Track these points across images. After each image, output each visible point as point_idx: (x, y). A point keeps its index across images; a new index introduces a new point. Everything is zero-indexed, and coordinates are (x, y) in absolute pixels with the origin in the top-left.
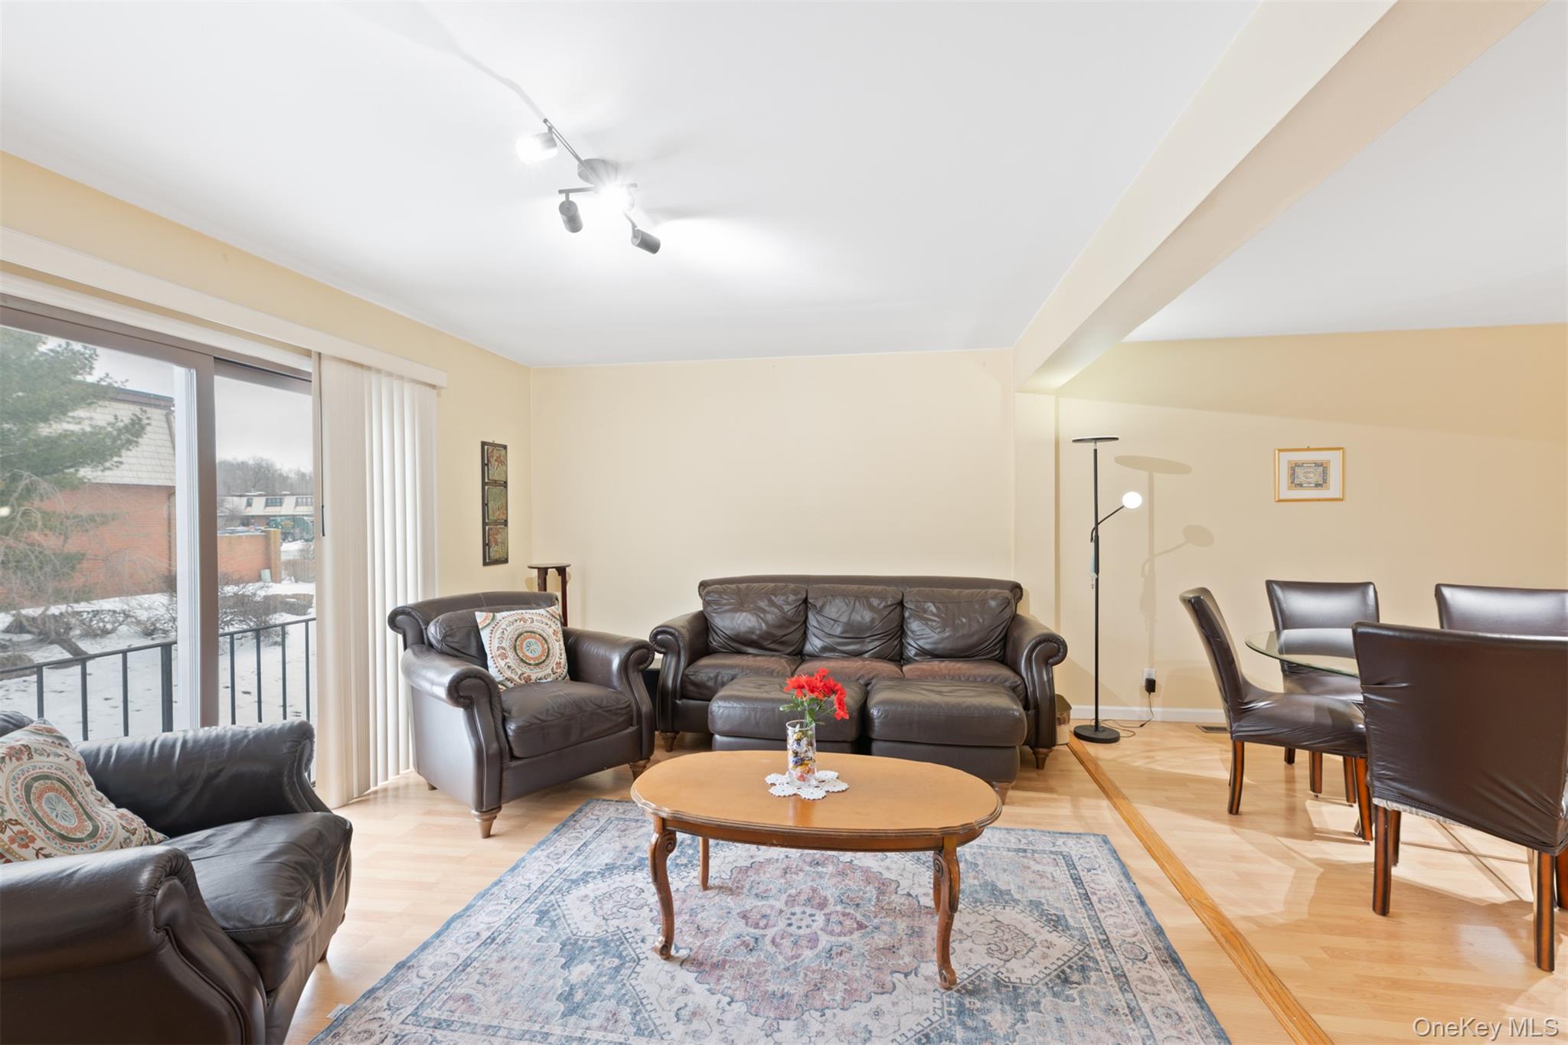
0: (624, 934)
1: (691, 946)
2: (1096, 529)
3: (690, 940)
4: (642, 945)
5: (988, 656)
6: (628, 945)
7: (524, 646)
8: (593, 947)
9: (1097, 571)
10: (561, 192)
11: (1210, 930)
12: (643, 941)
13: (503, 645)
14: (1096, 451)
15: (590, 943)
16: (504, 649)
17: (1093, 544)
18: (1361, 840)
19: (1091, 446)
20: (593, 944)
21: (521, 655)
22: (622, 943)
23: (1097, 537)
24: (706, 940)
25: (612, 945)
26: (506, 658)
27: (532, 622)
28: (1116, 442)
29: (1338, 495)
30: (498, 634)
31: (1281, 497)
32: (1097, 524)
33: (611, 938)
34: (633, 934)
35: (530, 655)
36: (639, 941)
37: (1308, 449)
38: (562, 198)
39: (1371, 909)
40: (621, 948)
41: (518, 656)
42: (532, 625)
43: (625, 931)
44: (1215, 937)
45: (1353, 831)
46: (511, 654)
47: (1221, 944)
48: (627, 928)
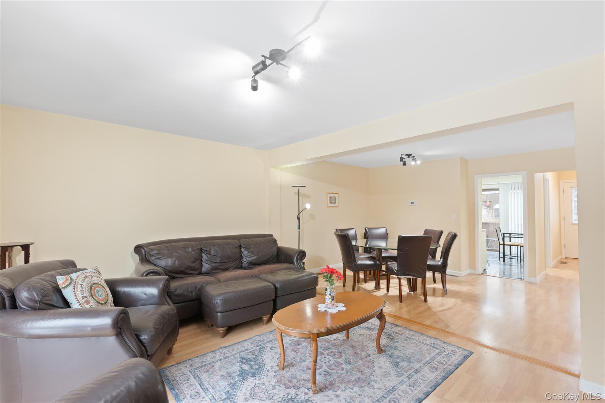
2: (299, 215)
5: (274, 261)
7: (96, 293)
9: (299, 229)
10: (263, 56)
11: (390, 317)
13: (85, 295)
14: (299, 190)
16: (86, 297)
17: (298, 220)
18: (378, 290)
19: (298, 188)
21: (96, 299)
23: (299, 218)
26: (89, 303)
27: (92, 278)
28: (305, 187)
29: (337, 206)
30: (79, 288)
31: (328, 206)
32: (299, 213)
35: (100, 298)
37: (332, 193)
38: (263, 59)
39: (399, 302)
41: (95, 300)
42: (93, 279)
44: (393, 318)
45: (374, 289)
46: (91, 300)
47: (396, 319)
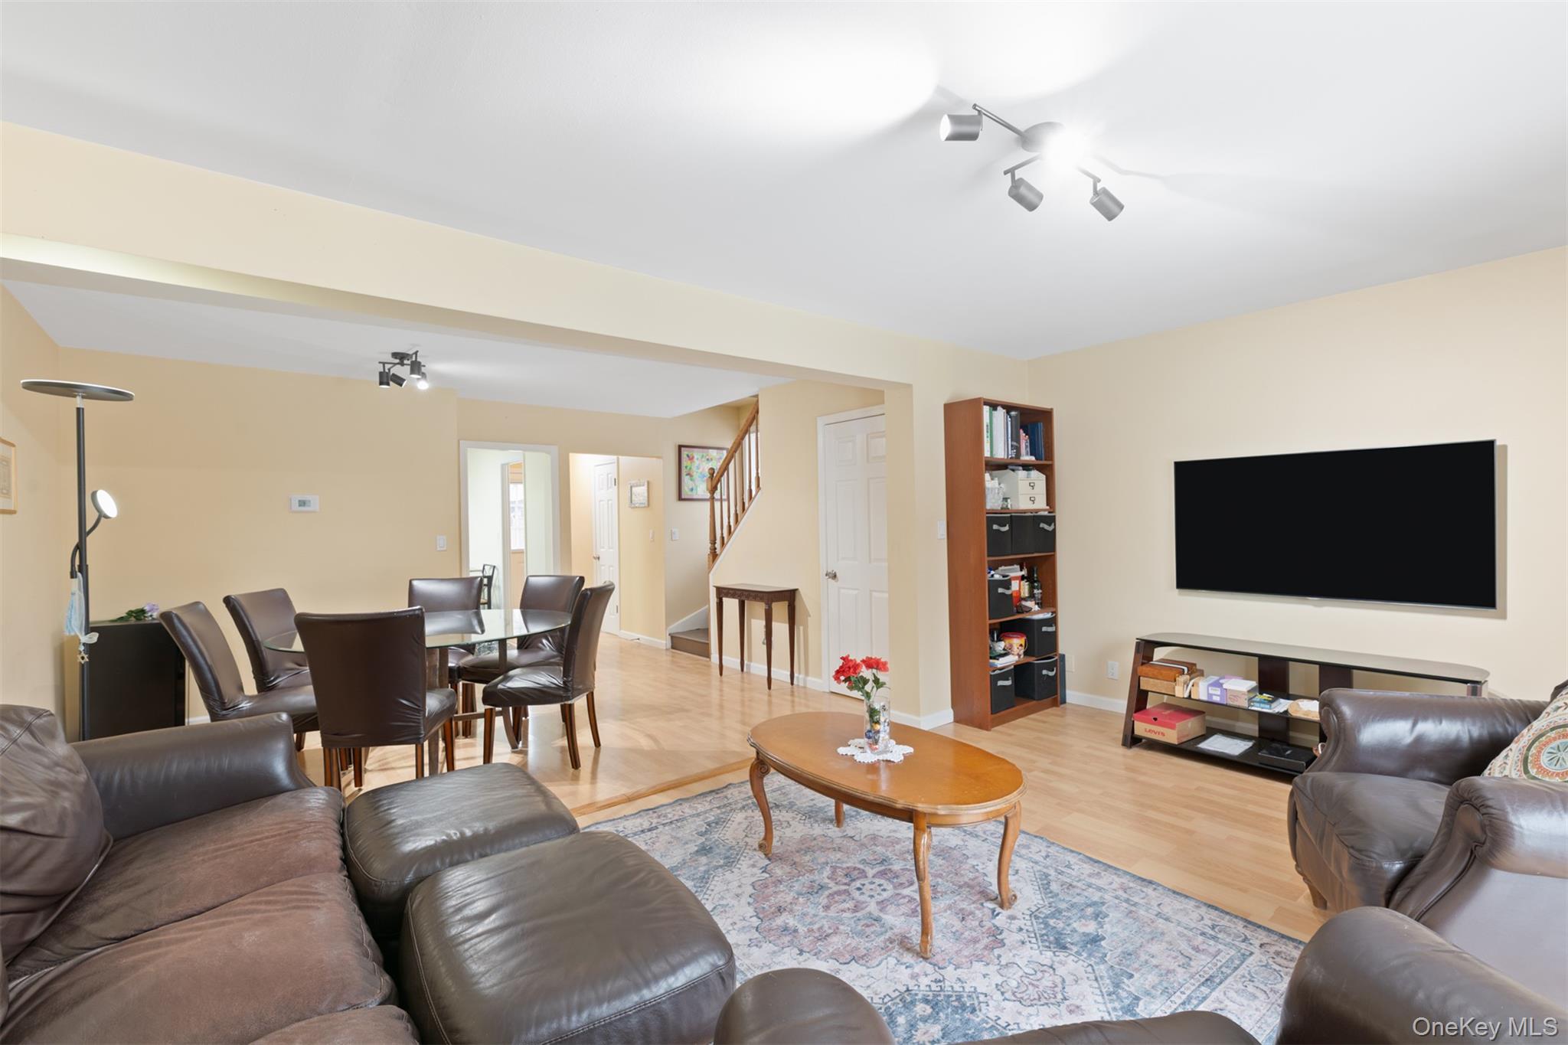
0: (1037, 944)
1: (980, 906)
3: (977, 912)
4: (1023, 927)
6: (1037, 931)
8: (1072, 944)
12: (1021, 929)
15: (1075, 949)
20: (1072, 947)
22: (1042, 935)
24: (964, 906)
25: (1052, 938)
33: (1052, 946)
34: (1027, 939)
36: (1024, 931)
40: (1044, 932)
43: (1035, 946)
48: (1031, 948)
